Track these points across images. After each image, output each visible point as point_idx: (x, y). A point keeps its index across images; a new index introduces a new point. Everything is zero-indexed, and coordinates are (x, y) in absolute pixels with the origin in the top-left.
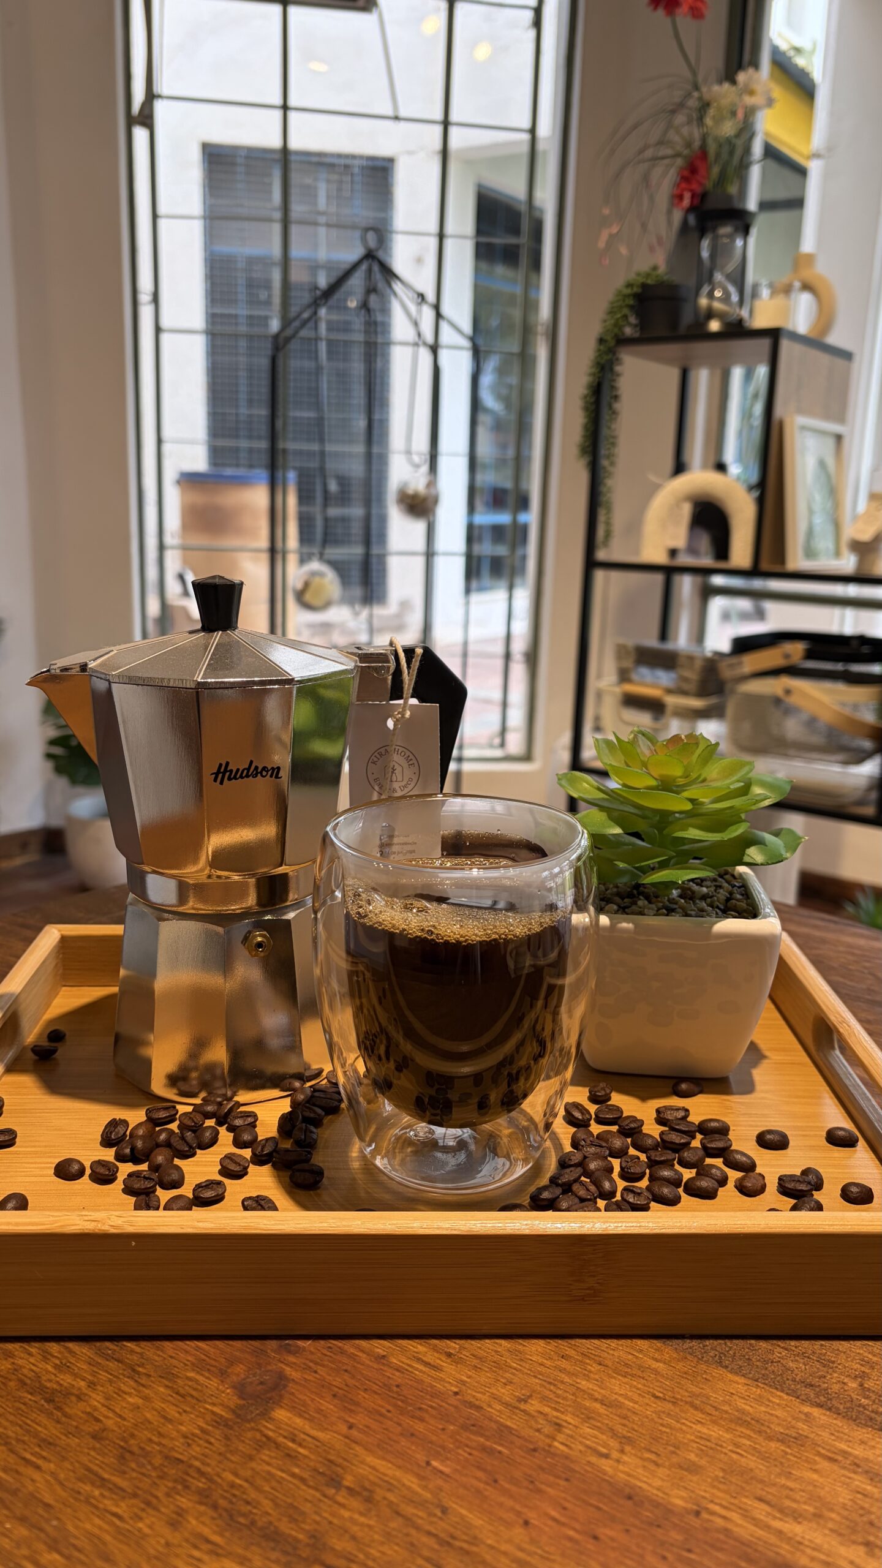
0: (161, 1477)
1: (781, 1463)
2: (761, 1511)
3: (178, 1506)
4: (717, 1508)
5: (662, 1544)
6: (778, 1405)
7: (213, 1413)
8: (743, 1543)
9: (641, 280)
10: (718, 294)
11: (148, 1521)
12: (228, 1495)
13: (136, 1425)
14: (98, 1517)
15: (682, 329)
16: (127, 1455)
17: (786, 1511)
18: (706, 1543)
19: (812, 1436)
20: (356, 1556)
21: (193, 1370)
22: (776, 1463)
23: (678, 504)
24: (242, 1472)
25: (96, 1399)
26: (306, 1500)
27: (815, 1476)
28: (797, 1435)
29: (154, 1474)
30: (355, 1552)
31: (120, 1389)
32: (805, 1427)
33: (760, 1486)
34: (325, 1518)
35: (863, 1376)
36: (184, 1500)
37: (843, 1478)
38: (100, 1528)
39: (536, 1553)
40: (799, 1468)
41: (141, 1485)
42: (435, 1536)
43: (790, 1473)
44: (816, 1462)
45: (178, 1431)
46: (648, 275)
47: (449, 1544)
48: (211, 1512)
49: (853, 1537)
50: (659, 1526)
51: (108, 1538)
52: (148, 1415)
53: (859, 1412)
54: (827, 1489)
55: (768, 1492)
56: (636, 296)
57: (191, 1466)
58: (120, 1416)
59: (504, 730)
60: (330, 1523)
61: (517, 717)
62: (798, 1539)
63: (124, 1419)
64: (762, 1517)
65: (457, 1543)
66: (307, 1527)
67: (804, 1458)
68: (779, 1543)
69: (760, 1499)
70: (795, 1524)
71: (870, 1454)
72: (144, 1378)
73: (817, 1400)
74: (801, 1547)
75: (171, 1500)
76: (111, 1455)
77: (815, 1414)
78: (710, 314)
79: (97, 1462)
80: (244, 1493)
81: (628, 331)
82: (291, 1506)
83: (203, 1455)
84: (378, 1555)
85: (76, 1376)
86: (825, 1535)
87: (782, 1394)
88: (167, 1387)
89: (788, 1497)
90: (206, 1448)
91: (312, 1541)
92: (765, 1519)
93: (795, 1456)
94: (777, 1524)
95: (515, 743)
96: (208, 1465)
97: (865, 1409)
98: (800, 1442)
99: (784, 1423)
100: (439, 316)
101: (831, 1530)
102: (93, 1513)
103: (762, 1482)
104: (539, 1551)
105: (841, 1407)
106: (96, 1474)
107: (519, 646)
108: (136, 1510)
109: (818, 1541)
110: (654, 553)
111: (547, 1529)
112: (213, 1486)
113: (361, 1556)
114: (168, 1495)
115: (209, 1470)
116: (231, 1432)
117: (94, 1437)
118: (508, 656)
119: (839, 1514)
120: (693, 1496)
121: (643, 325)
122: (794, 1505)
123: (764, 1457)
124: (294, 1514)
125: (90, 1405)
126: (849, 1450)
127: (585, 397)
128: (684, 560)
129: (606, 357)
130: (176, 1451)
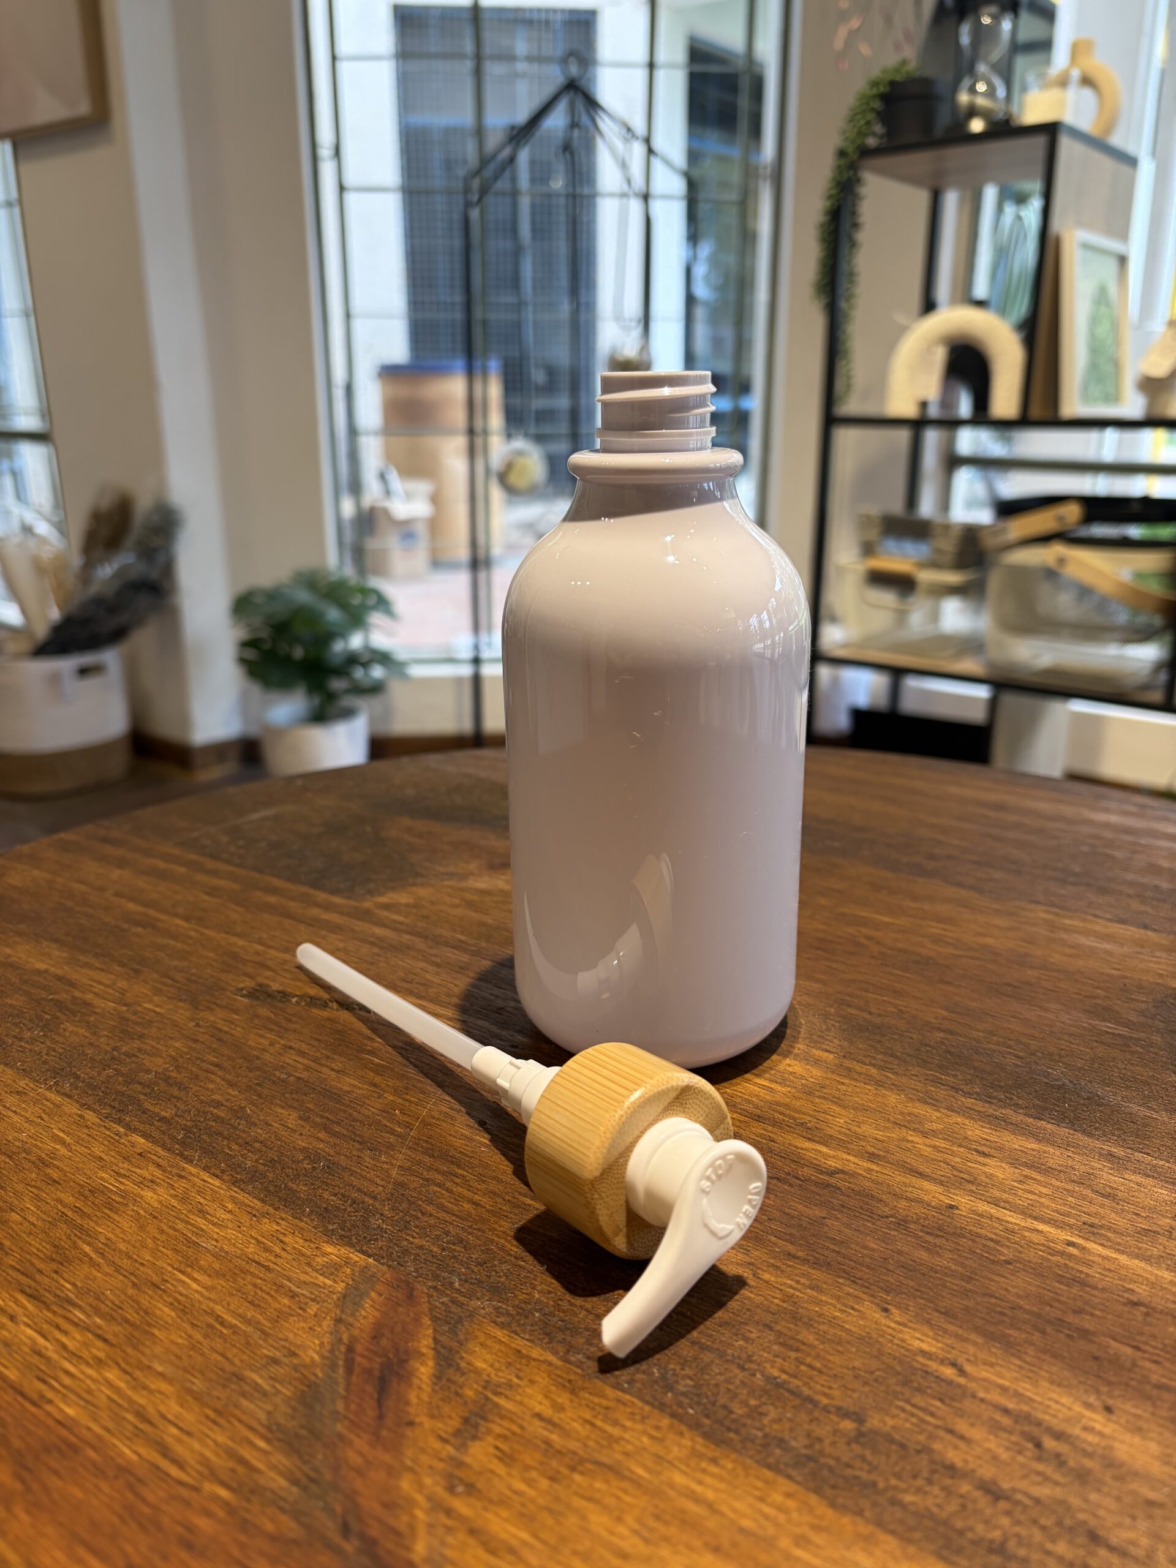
9: (889, 77)
10: (981, 87)
15: (939, 131)
23: (929, 349)
46: (897, 70)
56: (885, 98)
78: (972, 112)
81: (872, 142)
110: (902, 405)
121: (890, 133)
128: (936, 412)
129: (846, 176)
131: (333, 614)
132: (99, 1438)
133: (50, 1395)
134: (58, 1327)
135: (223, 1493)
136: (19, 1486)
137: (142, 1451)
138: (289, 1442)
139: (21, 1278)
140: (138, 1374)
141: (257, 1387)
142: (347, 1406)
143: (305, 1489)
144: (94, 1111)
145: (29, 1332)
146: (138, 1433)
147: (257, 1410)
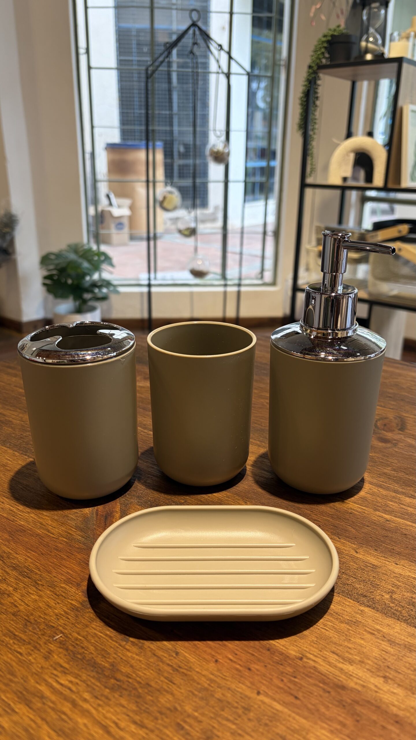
0: (43, 635)
1: (346, 635)
2: (333, 658)
3: (49, 649)
4: (311, 656)
5: (282, 673)
6: (348, 606)
7: (71, 604)
8: (322, 674)
9: (331, 33)
10: (371, 39)
11: (34, 656)
12: (73, 644)
13: (34, 609)
14: (11, 653)
15: (352, 60)
16: (28, 623)
17: (346, 659)
18: (304, 673)
19: (363, 621)
20: (132, 675)
21: (64, 583)
22: (344, 634)
23: (347, 155)
24: (82, 633)
25: (17, 596)
26: (111, 647)
27: (362, 642)
28: (356, 621)
29: (39, 633)
30: (131, 673)
31: (28, 592)
32: (360, 617)
33: (334, 645)
34: (119, 656)
35: (393, 592)
36: (52, 646)
37: (376, 643)
38: (11, 659)
39: (220, 676)
40: (355, 638)
41: (33, 638)
42: (171, 666)
43: (350, 640)
44: (363, 635)
45: (54, 613)
46: (335, 30)
47: (177, 670)
48: (65, 652)
49: (378, 673)
50: (281, 665)
51: (14, 664)
52: (40, 605)
53: (388, 610)
54: (367, 648)
55: (338, 649)
56: (328, 42)
57: (58, 629)
58: (27, 605)
59: (262, 270)
60: (121, 658)
61: (269, 263)
62: (351, 673)
63: (29, 606)
64: (333, 662)
65: (182, 670)
66: (110, 660)
67: (358, 632)
68: (340, 675)
69: (333, 653)
70: (350, 665)
71: (391, 632)
72: (41, 586)
73: (368, 604)
74: (351, 677)
75: (46, 646)
76: (21, 623)
77: (366, 610)
78: (367, 51)
79: (13, 627)
80: (82, 643)
81: (324, 61)
82: (103, 650)
83: (64, 624)
84: (142, 675)
85: (8, 585)
86: (364, 672)
87: (350, 600)
88: (51, 591)
89: (347, 652)
90: (66, 621)
91: (111, 668)
92: (335, 663)
93: (353, 631)
94: (340, 665)
95: (268, 276)
96: (66, 629)
97: (391, 609)
98: (356, 624)
99: (350, 615)
100: (230, 58)
101: (368, 669)
102: (8, 651)
103: (335, 644)
104: (221, 675)
105: (380, 607)
106: (12, 632)
107: (271, 228)
108: (29, 651)
109: (360, 675)
110: (335, 179)
111: (226, 664)
112: (67, 639)
113: (134, 675)
114: (45, 643)
115: (66, 631)
116: (79, 613)
117: (13, 615)
118: (265, 233)
119: (372, 661)
120: (300, 649)
121: (331, 58)
122: (350, 656)
123: (337, 631)
124: (104, 654)
125: (13, 599)
126: (381, 629)
127: (301, 98)
128: (350, 183)
130: (52, 622)
131: (86, 265)
132: (31, 528)
133: (16, 519)
134: (16, 505)
135: (64, 539)
136: (11, 538)
137: (43, 531)
138: (81, 530)
139: (4, 494)
140: (39, 515)
141: (72, 518)
142: (97, 523)
143: (86, 539)
144: (18, 452)
145: (8, 506)
146: (41, 528)
147: (73, 523)
